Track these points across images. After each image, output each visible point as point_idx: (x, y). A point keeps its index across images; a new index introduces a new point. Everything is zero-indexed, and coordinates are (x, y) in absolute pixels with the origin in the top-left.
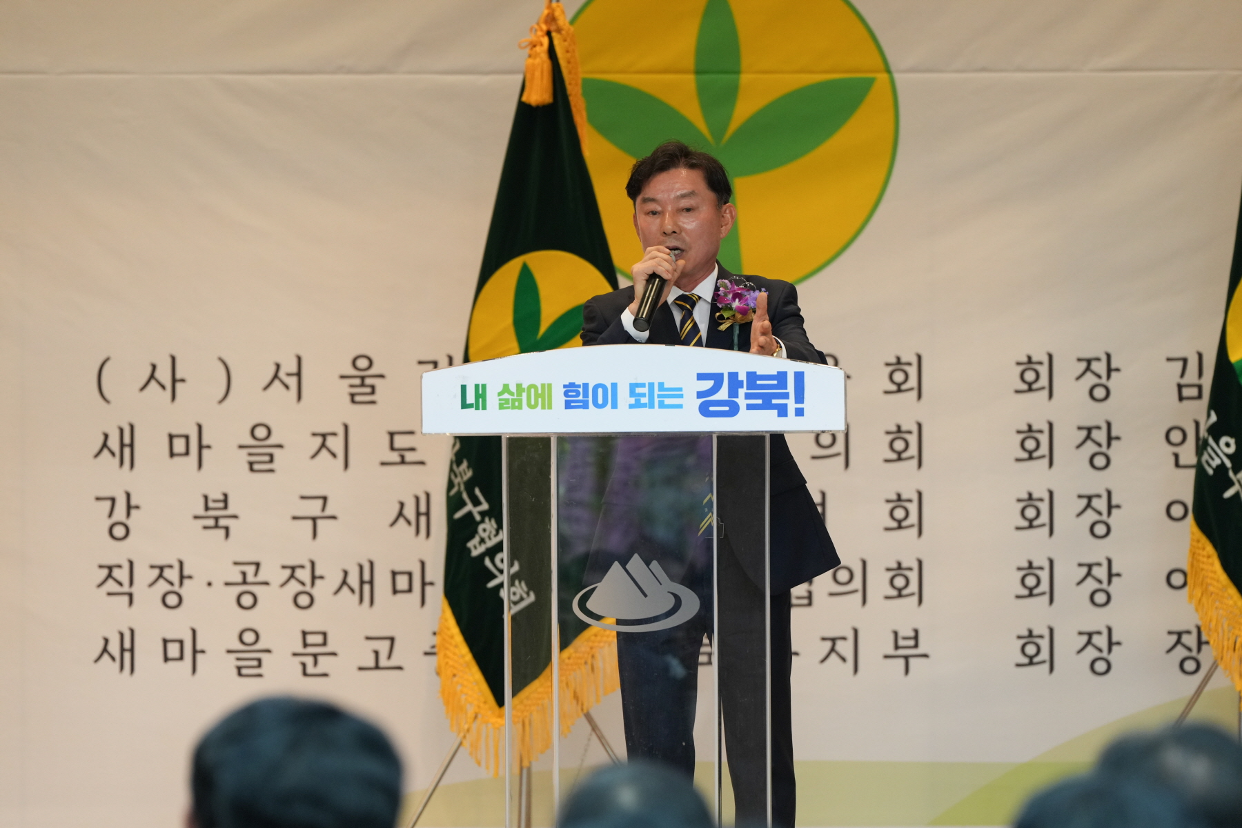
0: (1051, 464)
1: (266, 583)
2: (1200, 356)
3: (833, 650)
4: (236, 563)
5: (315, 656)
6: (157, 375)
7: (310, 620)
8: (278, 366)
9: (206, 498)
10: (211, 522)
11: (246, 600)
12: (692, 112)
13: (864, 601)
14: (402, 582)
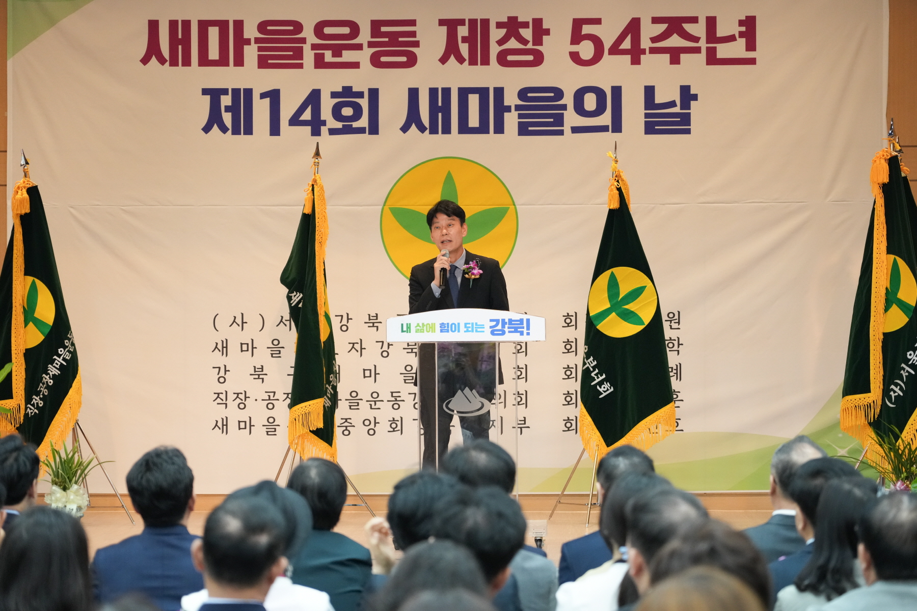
0: (576, 355)
1: (278, 400)
4: (266, 392)
6: (236, 321)
8: (282, 317)
9: (255, 367)
10: (257, 377)
11: (270, 406)
13: (505, 407)
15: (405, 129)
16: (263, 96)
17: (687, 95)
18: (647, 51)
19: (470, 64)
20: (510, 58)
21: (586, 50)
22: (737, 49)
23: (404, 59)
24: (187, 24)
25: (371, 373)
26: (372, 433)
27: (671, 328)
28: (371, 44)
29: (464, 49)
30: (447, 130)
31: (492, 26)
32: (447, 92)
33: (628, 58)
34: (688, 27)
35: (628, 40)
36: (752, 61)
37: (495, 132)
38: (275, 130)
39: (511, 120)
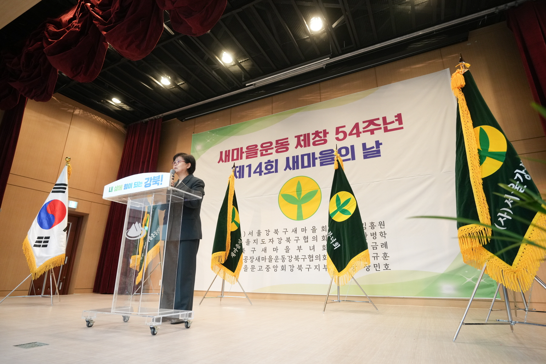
1: (248, 259)
2: (365, 223)
3: (316, 267)
4: (245, 257)
5: (253, 269)
7: (253, 264)
8: (250, 232)
11: (246, 261)
12: (296, 197)
13: (320, 260)
14: (263, 259)
15: (285, 170)
16: (247, 167)
17: (378, 144)
18: (362, 132)
19: (304, 147)
20: (316, 143)
21: (341, 136)
22: (396, 125)
23: (285, 149)
24: (229, 151)
25: (276, 249)
26: (276, 270)
27: (381, 228)
28: (276, 147)
29: (302, 143)
30: (298, 168)
31: (311, 135)
32: (297, 156)
33: (356, 135)
34: (376, 122)
35: (355, 130)
36: (402, 128)
37: (313, 167)
38: (250, 176)
39: (318, 162)
